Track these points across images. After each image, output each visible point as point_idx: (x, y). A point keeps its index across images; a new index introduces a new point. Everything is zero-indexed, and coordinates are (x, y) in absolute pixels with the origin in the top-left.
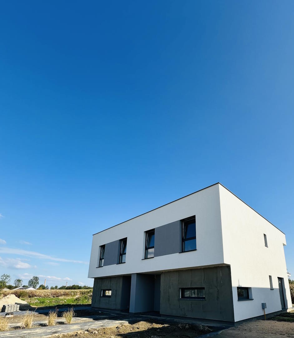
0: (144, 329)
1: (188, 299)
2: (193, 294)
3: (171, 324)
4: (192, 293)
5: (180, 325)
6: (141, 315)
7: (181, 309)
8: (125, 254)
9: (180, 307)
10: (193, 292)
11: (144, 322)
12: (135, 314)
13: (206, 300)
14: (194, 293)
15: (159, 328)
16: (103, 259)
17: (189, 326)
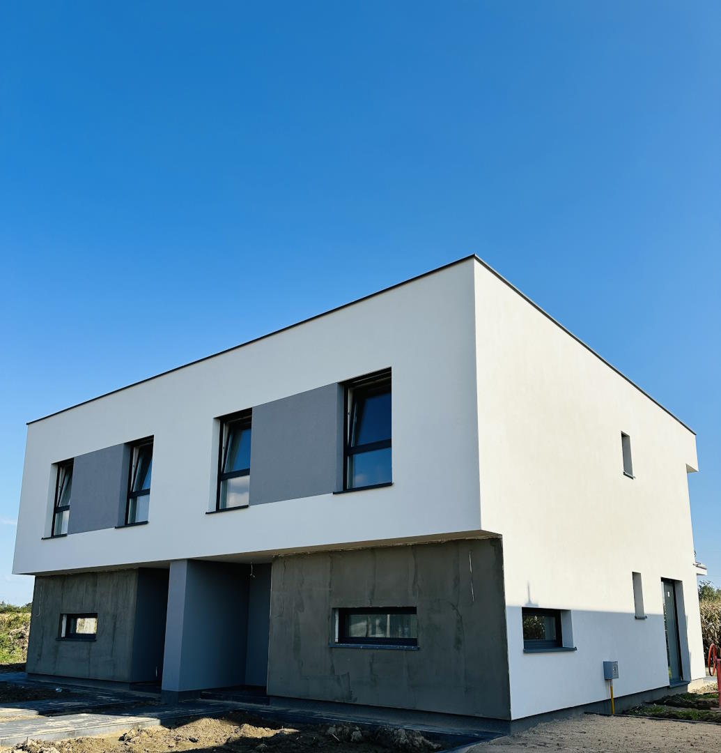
0: (212, 744)
1: (362, 646)
2: (378, 629)
3: (302, 725)
4: (374, 627)
5: (332, 730)
6: (200, 700)
7: (339, 679)
8: (147, 492)
9: (333, 671)
10: (377, 622)
11: (212, 720)
12: (182, 694)
13: (419, 649)
14: (383, 627)
15: (264, 740)
16: (67, 508)
17: (362, 734)
